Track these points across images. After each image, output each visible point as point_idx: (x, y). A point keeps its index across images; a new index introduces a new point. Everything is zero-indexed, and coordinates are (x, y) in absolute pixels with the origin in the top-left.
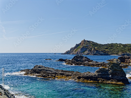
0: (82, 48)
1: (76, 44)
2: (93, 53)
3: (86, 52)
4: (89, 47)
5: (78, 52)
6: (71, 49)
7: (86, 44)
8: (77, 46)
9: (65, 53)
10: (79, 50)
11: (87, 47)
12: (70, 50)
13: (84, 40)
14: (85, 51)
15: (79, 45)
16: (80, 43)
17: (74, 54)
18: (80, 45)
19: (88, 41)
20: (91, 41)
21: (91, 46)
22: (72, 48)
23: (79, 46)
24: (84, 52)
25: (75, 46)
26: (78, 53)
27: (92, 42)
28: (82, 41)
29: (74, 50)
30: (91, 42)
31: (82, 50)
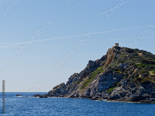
0: (106, 74)
1: (91, 62)
2: (134, 92)
3: (119, 89)
4: (129, 73)
5: (89, 91)
6: (71, 80)
7: (120, 62)
8: (93, 66)
9: (50, 93)
10: (95, 82)
11: (123, 70)
12: (69, 83)
13: (117, 48)
14: (116, 85)
15: (99, 66)
16: (104, 58)
17: (78, 96)
18: (103, 64)
19: (130, 51)
20: (141, 51)
21: (136, 67)
22: (76, 75)
23: (99, 68)
24: (110, 87)
25: (87, 69)
26: (89, 94)
27: (144, 52)
28: (109, 52)
29: (81, 80)
30: (140, 54)
31: (105, 82)
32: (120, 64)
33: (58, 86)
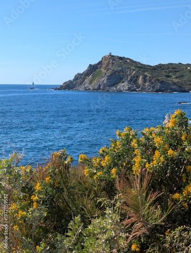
0: (111, 75)
1: (90, 65)
3: (122, 84)
5: (99, 85)
6: (77, 78)
7: (119, 66)
10: (104, 80)
11: (123, 72)
12: (74, 80)
13: (111, 56)
14: (119, 82)
15: (97, 68)
17: (90, 89)
18: (101, 67)
21: (133, 70)
22: (79, 74)
28: (104, 58)
29: (85, 78)
30: (128, 61)
31: (111, 80)
32: (121, 68)
33: (66, 82)
